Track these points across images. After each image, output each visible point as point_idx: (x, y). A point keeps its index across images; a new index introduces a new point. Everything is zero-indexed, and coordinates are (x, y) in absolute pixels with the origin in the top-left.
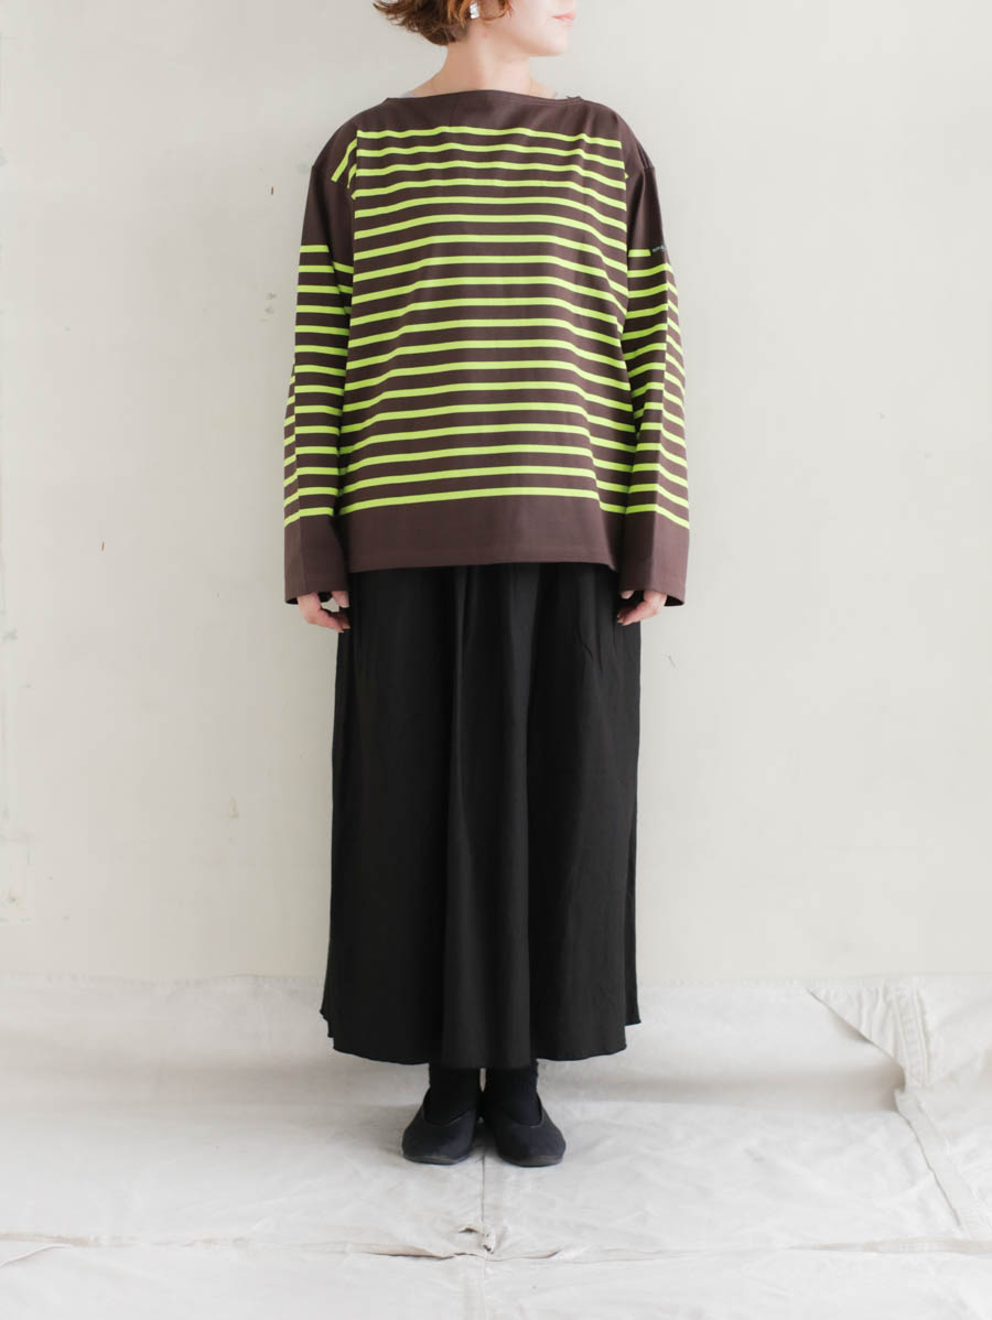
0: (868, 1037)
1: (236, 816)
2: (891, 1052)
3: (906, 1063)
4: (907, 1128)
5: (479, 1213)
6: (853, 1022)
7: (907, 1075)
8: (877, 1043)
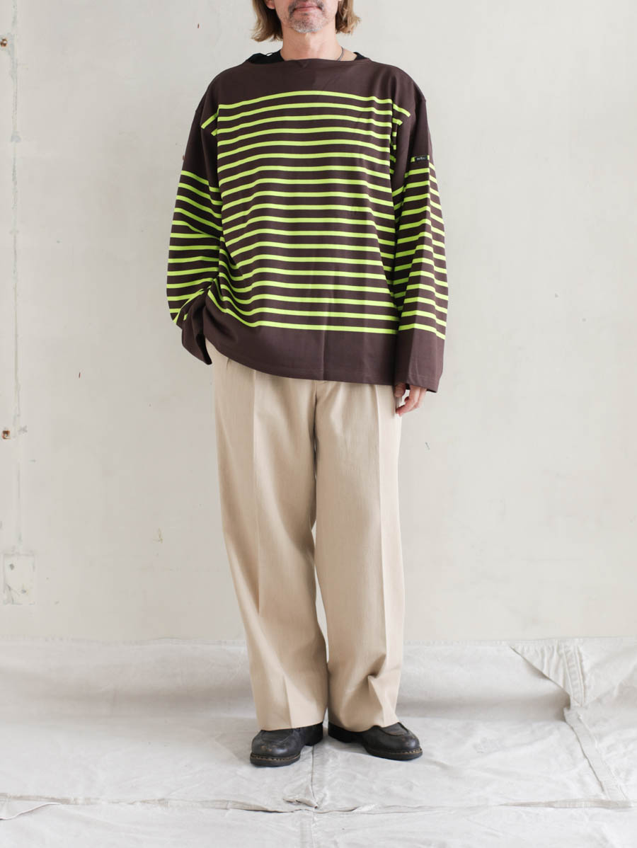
0: (547, 675)
1: (161, 540)
2: (561, 685)
3: (571, 692)
4: (571, 731)
5: (309, 783)
6: (539, 667)
7: (572, 699)
8: (552, 679)
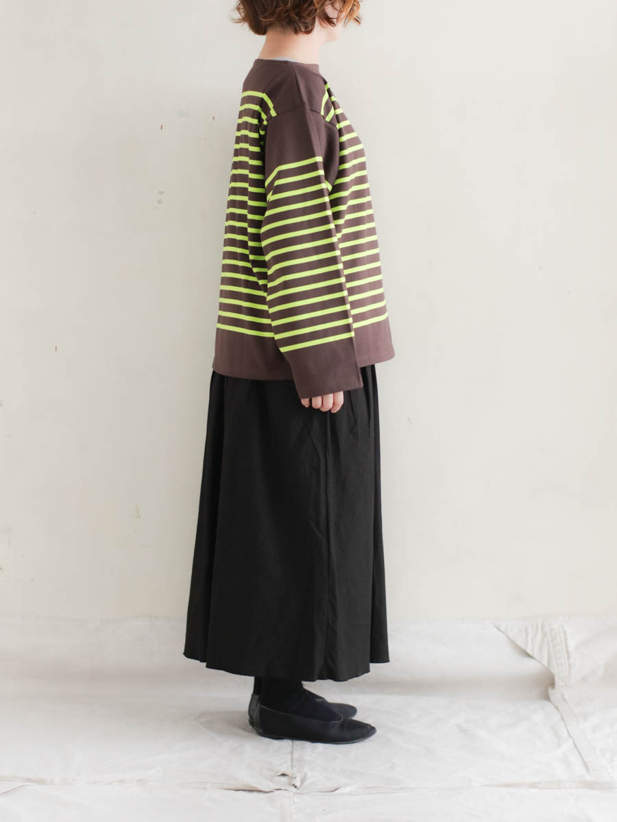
0: (531, 654)
1: (139, 516)
2: (546, 664)
3: (555, 671)
4: (556, 711)
5: (290, 763)
6: (523, 646)
7: (556, 678)
8: (537, 658)
